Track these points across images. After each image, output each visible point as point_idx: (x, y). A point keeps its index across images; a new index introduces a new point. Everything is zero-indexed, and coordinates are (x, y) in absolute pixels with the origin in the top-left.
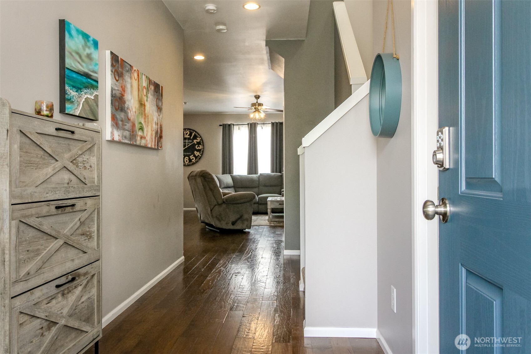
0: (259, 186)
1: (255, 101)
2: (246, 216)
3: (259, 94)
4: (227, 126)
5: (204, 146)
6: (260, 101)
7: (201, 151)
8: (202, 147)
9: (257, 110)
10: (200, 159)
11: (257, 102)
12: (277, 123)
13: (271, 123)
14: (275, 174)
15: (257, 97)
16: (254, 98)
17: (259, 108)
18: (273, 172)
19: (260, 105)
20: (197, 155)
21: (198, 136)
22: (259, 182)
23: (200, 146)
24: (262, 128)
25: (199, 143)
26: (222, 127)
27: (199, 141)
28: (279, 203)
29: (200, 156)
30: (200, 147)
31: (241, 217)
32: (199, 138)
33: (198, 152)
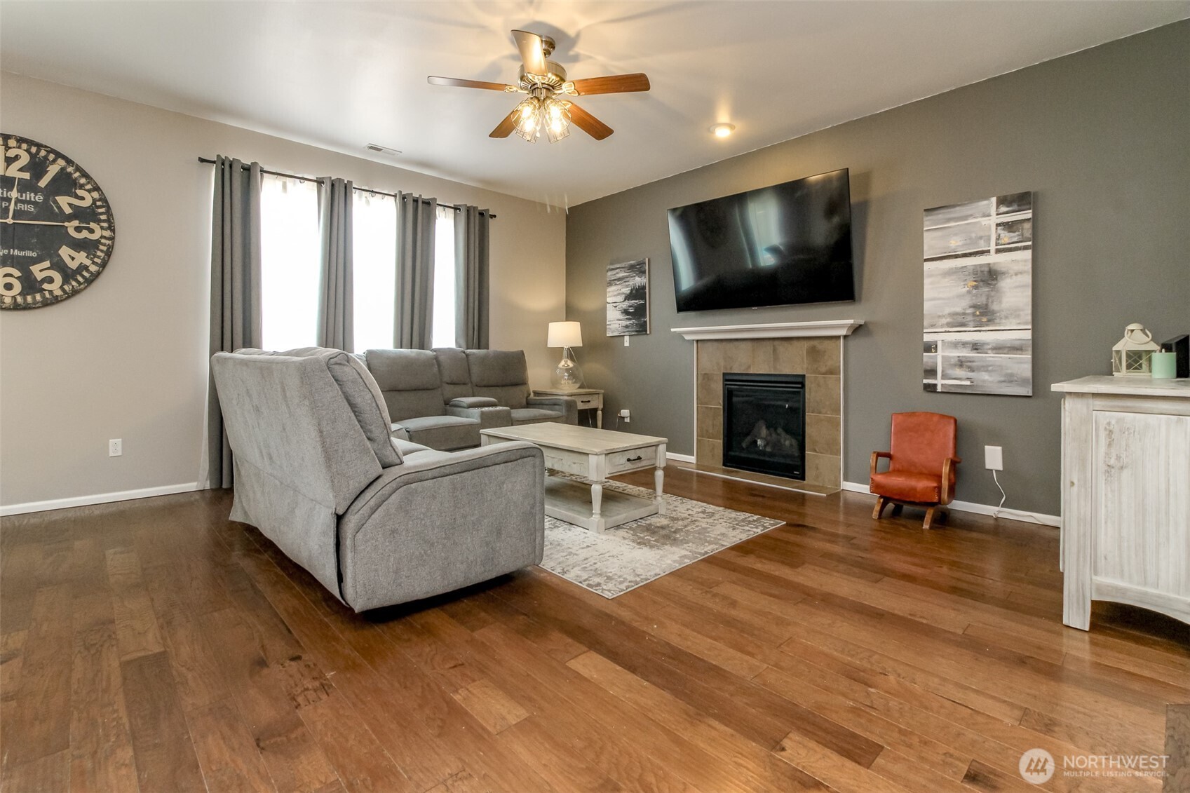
4: (237, 171)
5: (113, 231)
7: (101, 252)
8: (107, 233)
10: (89, 282)
20: (73, 265)
21: (83, 181)
23: (92, 225)
25: (85, 215)
26: (213, 172)
27: (87, 203)
29: (93, 268)
30: (92, 231)
32: (89, 191)
33: (83, 254)
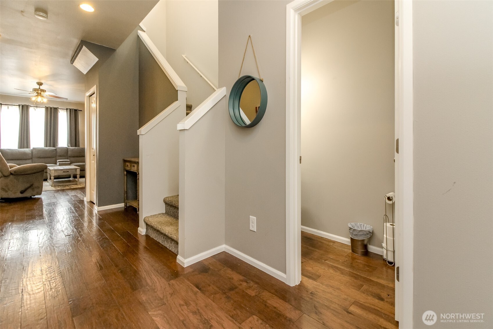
0: (32, 158)
1: (37, 87)
2: (36, 185)
3: (42, 81)
6: (42, 87)
9: (39, 94)
11: (39, 88)
12: (51, 108)
13: (44, 107)
14: (49, 149)
15: (40, 84)
16: (36, 84)
17: (42, 93)
18: (47, 147)
19: (44, 91)
22: (32, 155)
24: (35, 110)
28: (63, 172)
31: (32, 185)
